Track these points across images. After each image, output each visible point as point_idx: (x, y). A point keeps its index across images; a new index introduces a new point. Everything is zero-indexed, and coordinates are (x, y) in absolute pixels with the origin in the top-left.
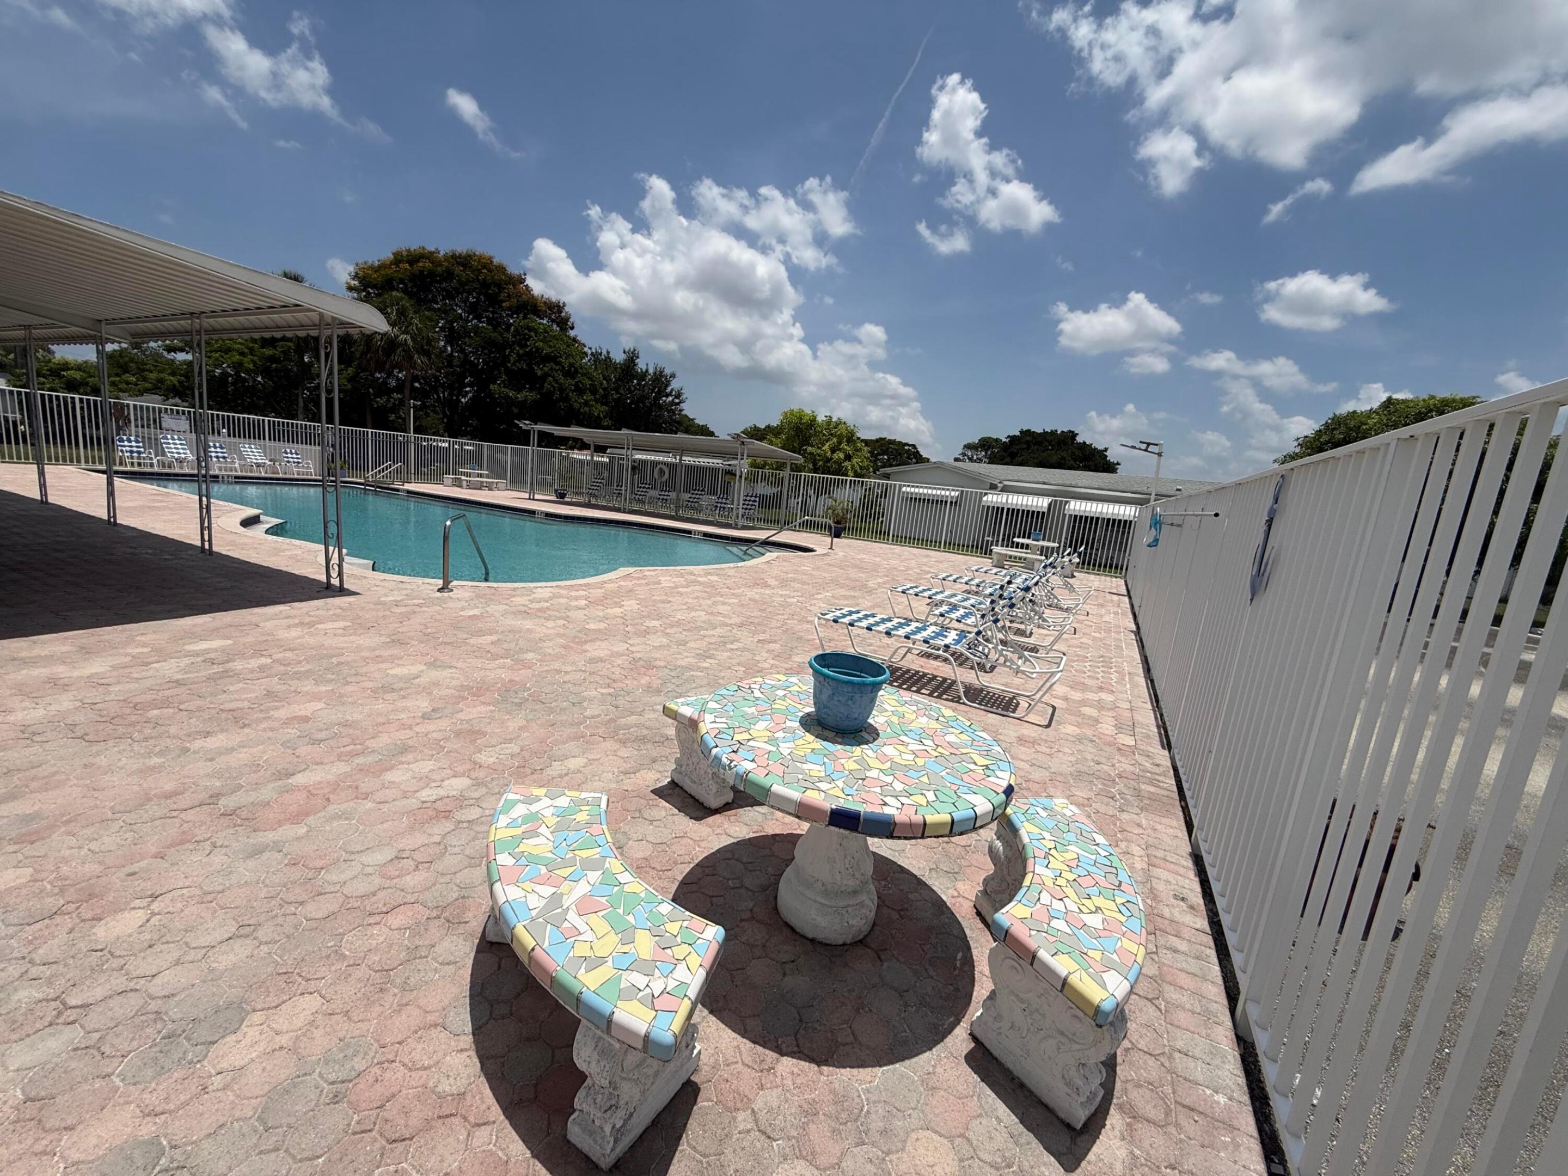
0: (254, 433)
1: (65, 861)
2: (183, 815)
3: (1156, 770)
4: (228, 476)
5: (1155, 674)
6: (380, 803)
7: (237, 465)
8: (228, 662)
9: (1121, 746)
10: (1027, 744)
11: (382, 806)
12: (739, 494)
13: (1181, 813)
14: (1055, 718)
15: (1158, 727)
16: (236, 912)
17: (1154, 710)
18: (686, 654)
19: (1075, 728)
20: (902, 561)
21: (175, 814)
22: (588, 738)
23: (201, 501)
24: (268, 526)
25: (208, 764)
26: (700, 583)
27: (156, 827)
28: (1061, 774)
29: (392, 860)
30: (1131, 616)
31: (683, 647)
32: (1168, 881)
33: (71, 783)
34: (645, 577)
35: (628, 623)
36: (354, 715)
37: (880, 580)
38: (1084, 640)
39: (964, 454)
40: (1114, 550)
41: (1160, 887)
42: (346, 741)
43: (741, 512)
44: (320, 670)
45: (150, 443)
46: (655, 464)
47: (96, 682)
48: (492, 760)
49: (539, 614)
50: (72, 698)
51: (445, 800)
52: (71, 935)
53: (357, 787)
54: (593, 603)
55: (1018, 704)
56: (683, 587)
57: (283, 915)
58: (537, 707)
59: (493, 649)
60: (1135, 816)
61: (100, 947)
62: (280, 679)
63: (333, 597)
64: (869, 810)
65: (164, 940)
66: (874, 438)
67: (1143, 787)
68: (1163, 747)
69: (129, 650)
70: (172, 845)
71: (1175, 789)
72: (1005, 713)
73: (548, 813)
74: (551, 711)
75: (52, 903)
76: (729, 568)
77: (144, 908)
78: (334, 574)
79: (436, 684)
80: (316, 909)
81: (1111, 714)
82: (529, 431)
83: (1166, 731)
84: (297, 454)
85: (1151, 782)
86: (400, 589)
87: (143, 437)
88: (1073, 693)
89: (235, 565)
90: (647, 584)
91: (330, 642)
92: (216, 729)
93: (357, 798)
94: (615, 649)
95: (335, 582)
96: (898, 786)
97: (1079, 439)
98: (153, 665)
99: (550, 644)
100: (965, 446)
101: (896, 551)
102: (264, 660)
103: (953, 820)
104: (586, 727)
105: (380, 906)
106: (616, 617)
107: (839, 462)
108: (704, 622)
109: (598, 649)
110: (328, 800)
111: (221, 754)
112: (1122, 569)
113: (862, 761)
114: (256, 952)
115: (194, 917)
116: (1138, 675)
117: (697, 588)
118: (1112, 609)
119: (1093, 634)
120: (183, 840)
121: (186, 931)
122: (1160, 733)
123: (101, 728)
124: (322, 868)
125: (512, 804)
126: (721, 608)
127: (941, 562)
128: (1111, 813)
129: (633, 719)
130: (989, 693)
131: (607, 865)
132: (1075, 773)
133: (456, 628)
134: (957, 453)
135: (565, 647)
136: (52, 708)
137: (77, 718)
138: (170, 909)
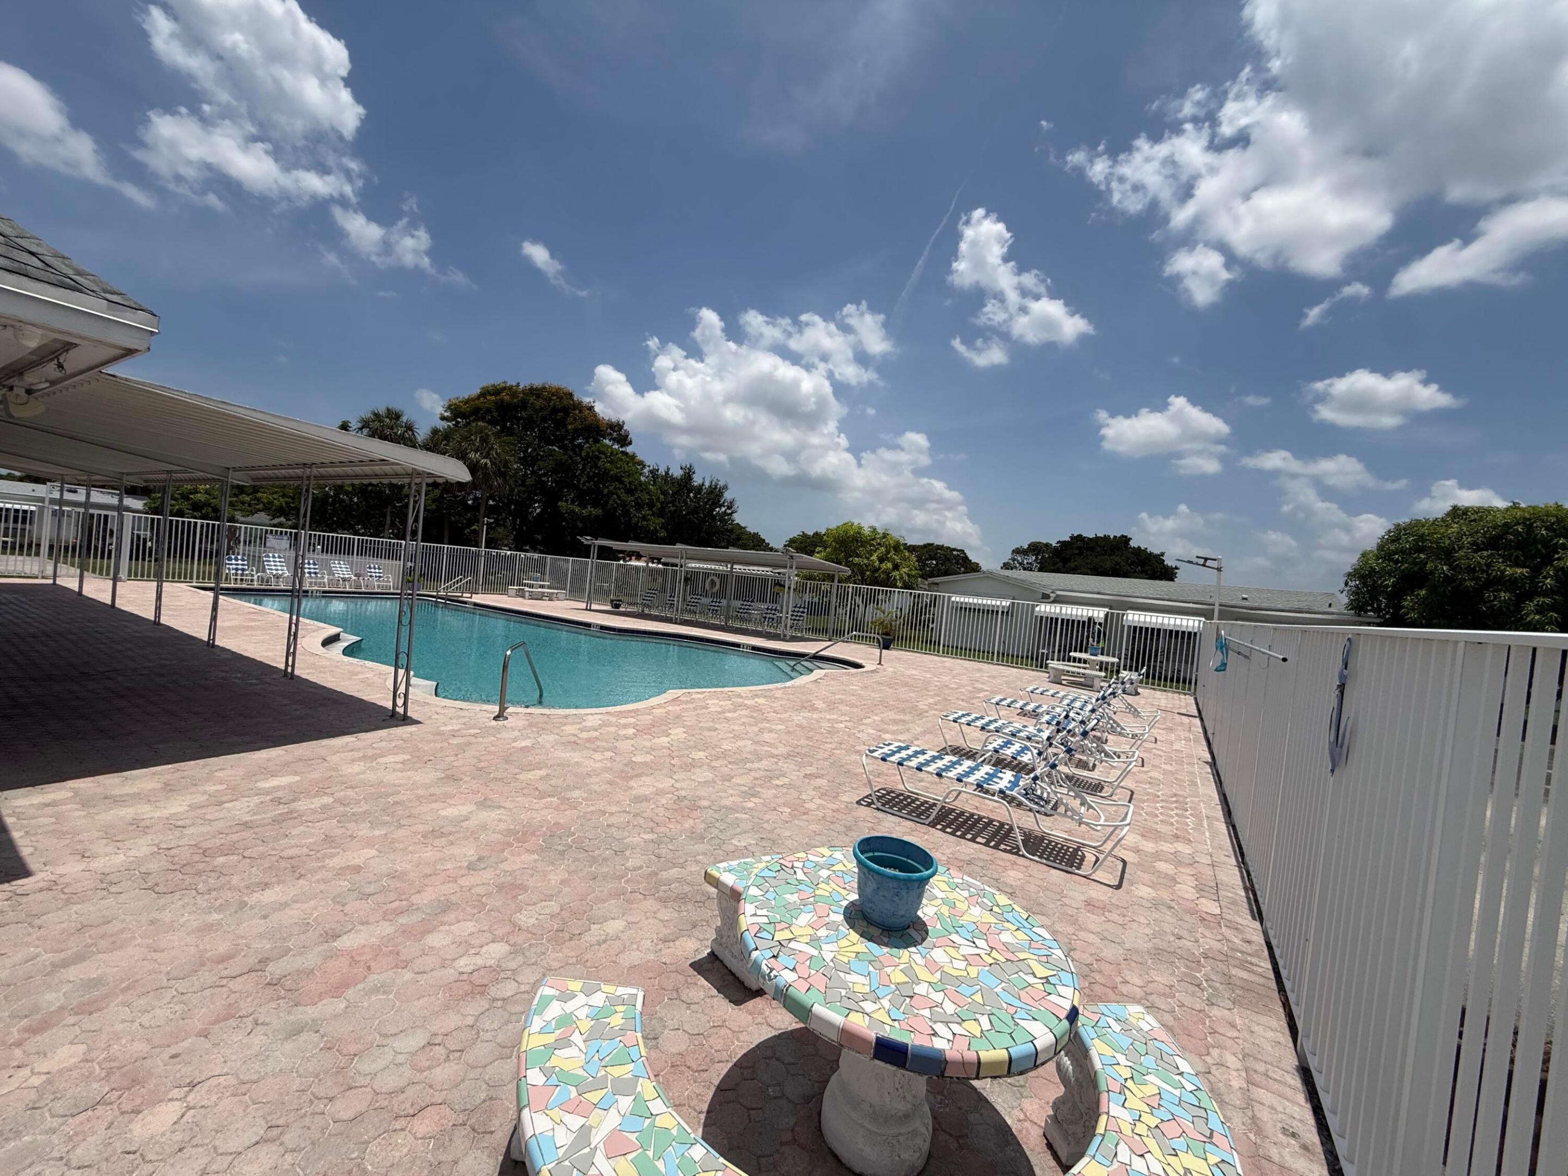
0: (343, 549)
1: (117, 1037)
2: (231, 984)
3: (1247, 948)
4: (317, 591)
5: (1238, 819)
6: (418, 973)
7: (326, 580)
8: (294, 801)
9: (1205, 916)
10: (1096, 910)
11: (419, 977)
12: (788, 607)
13: (1281, 1010)
14: (1126, 876)
15: (1246, 889)
16: (267, 1109)
17: (1239, 867)
18: (731, 792)
19: (1149, 890)
20: (954, 677)
21: (224, 982)
22: (628, 895)
23: (291, 619)
24: (346, 644)
25: (263, 921)
26: (747, 707)
27: (205, 998)
28: (1137, 952)
29: (424, 1047)
30: (1204, 743)
31: (726, 783)
32: (1272, 1107)
33: (136, 942)
34: (692, 701)
35: (675, 754)
36: (403, 865)
37: (931, 701)
38: (1154, 774)
39: (1014, 560)
40: (1180, 662)
41: (1264, 1115)
42: (392, 896)
43: (789, 622)
44: (376, 811)
45: (254, 560)
46: (706, 574)
47: (172, 823)
48: (532, 921)
49: (587, 745)
50: (150, 842)
51: (483, 972)
52: (109, 1131)
53: (398, 954)
54: (641, 731)
55: (1083, 857)
56: (730, 711)
57: (312, 1114)
58: (581, 856)
59: (542, 786)
60: (1227, 1012)
61: (134, 1149)
62: (338, 821)
63: (397, 726)
64: (917, 1043)
65: (194, 1142)
66: (921, 543)
67: (1233, 971)
68: (1254, 918)
69: (207, 788)
70: (217, 1022)
71: (1272, 975)
72: (1069, 869)
73: (582, 1014)
74: (594, 860)
75: (97, 1089)
76: (777, 689)
77: (180, 1100)
78: (400, 702)
79: (484, 827)
80: (344, 1108)
81: (1190, 871)
82: (590, 546)
83: (1255, 895)
84: (379, 569)
85: (1242, 965)
86: (459, 717)
87: (249, 555)
88: (1144, 843)
89: (313, 690)
90: (695, 709)
91: (389, 778)
92: (275, 879)
93: (397, 966)
94: (661, 786)
95: (400, 710)
96: (950, 1008)
97: (1133, 544)
98: (226, 805)
99: (597, 780)
100: (1013, 551)
101: (947, 664)
102: (327, 800)
103: (1010, 1058)
104: (627, 882)
105: (408, 1105)
106: (665, 748)
107: (887, 572)
108: (750, 753)
109: (644, 786)
110: (369, 968)
111: (275, 910)
112: (1190, 683)
113: (908, 971)
114: (280, 1163)
115: (226, 1114)
116: (1218, 820)
117: (743, 712)
118: (1183, 734)
119: (1163, 766)
120: (229, 1014)
121: (217, 1132)
122: (1248, 898)
123: (172, 876)
124: (355, 1055)
125: (546, 1001)
126: (767, 736)
127: (994, 677)
128: (1197, 1007)
129: (674, 872)
130: (1050, 842)
131: (639, 1089)
132: (1153, 951)
133: (507, 762)
134: (1007, 557)
135: (610, 783)
136: (130, 853)
137: (151, 866)
138: (205, 1103)
